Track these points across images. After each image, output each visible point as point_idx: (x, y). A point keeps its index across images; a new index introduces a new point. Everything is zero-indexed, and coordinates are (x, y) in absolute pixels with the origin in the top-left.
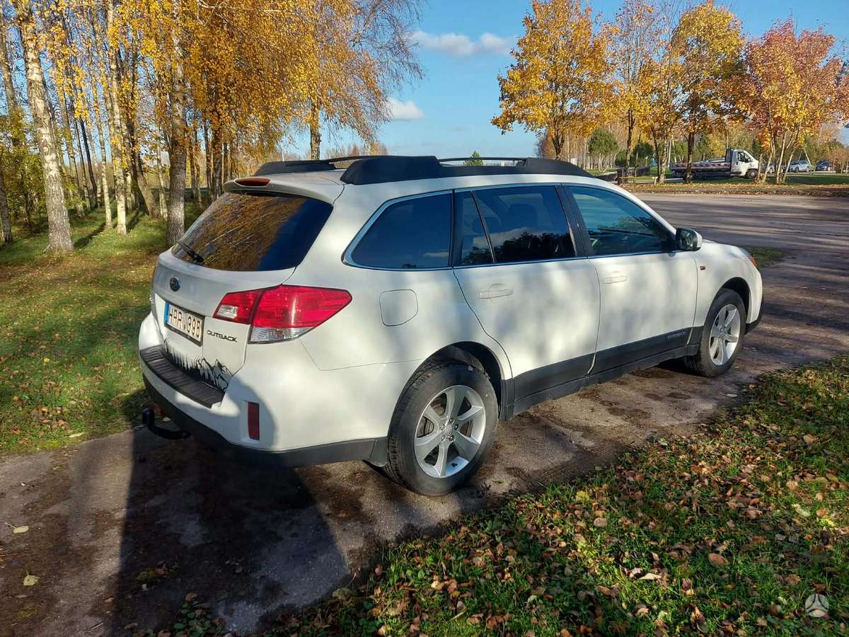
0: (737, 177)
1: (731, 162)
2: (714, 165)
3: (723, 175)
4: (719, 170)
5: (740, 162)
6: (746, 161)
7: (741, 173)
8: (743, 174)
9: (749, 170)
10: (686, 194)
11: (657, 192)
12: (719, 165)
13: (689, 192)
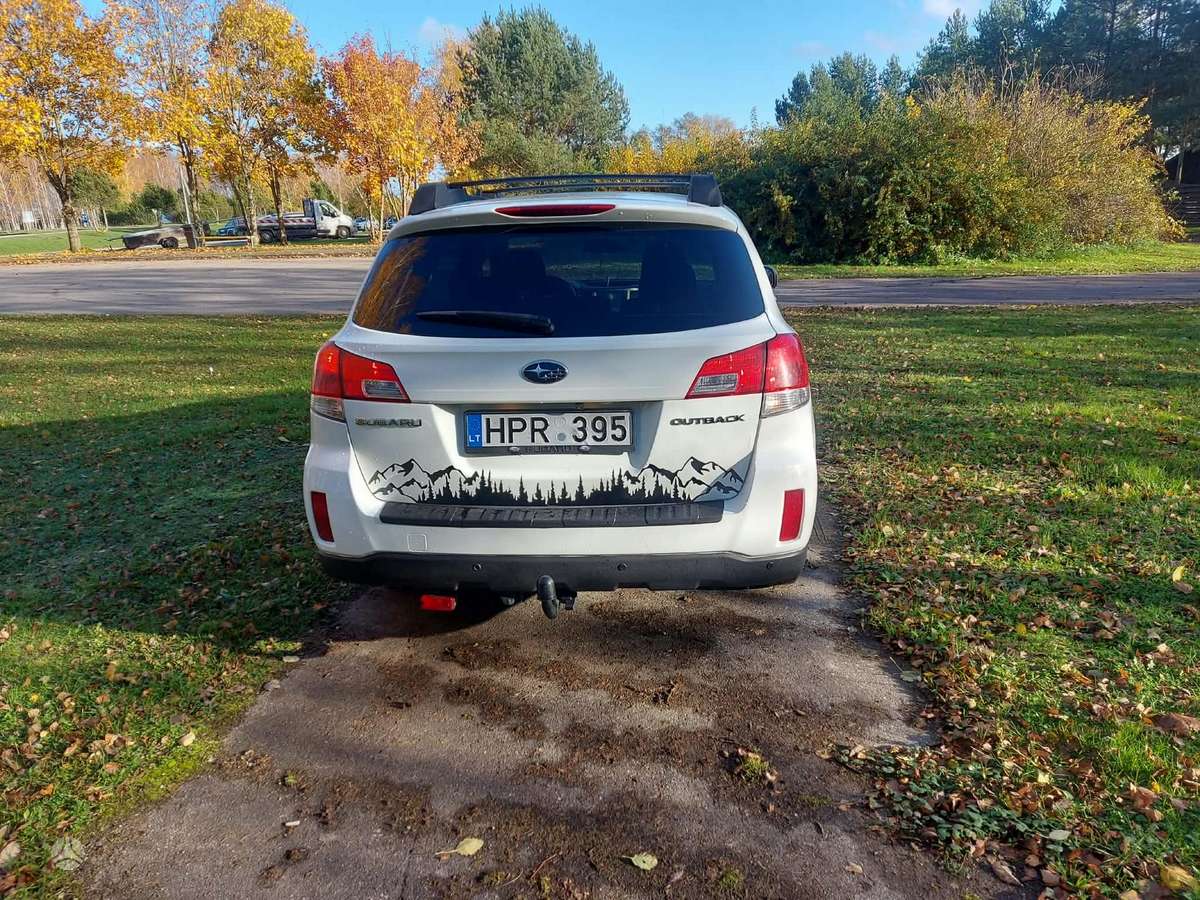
0: (325, 237)
1: (314, 216)
2: (294, 221)
3: (305, 234)
4: (301, 228)
5: (325, 217)
6: (333, 216)
7: (329, 231)
8: (333, 233)
9: (339, 227)
10: (308, 259)
11: (267, 257)
12: (301, 221)
13: (313, 256)
